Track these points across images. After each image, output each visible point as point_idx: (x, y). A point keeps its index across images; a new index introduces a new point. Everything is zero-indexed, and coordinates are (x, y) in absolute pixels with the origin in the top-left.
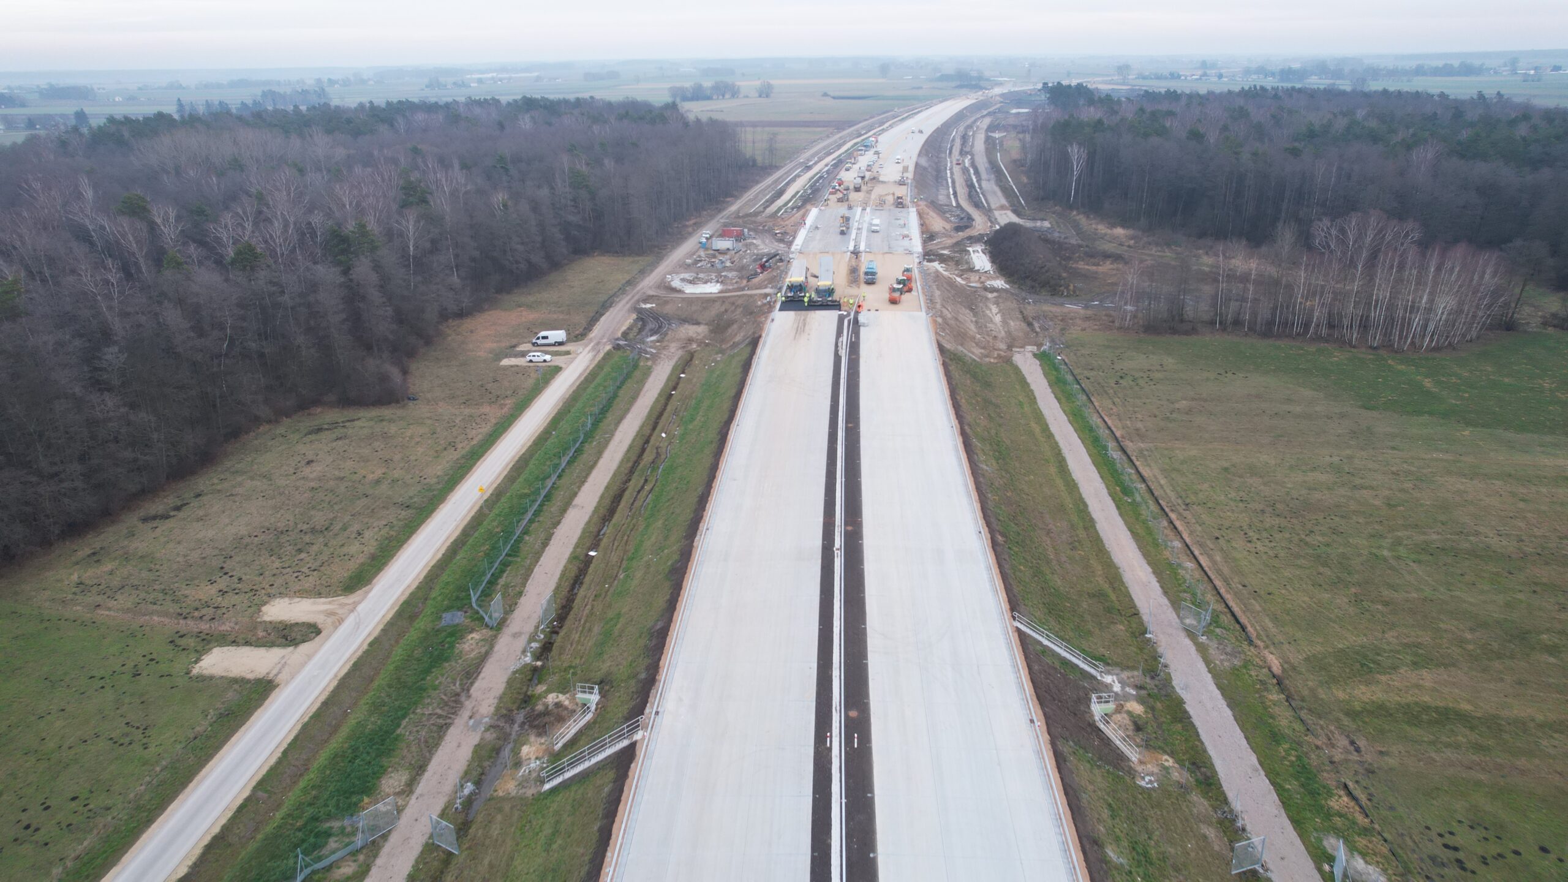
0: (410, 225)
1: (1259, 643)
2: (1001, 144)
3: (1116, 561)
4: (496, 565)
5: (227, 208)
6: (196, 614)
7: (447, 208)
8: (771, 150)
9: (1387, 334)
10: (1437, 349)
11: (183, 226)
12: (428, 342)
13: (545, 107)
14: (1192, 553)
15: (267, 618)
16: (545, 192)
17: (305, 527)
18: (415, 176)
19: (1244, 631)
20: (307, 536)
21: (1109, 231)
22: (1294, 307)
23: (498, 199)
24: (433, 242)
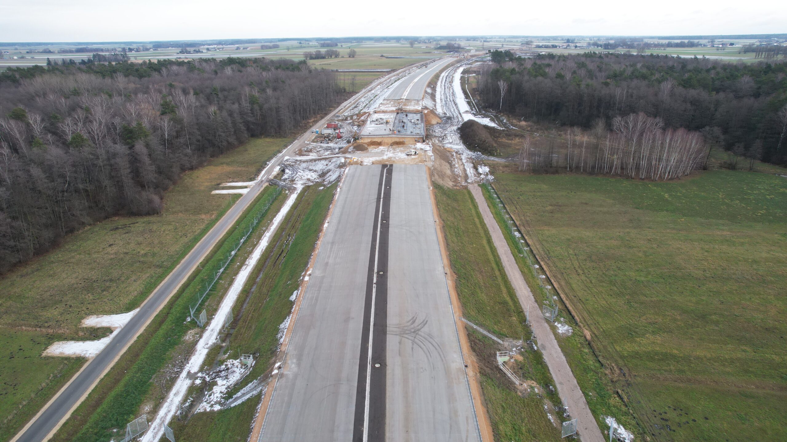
0: (166, 123)
1: (580, 324)
2: (468, 80)
3: (513, 286)
4: (204, 295)
5: (70, 115)
6: (46, 325)
7: (185, 115)
8: (353, 84)
9: (648, 172)
10: (672, 179)
11: (45, 125)
12: (175, 183)
13: (239, 63)
14: (550, 281)
15: (84, 326)
16: (236, 106)
17: (107, 278)
18: (169, 98)
19: (573, 318)
20: (108, 283)
21: (518, 123)
22: (605, 160)
23: (212, 110)
24: (177, 132)
